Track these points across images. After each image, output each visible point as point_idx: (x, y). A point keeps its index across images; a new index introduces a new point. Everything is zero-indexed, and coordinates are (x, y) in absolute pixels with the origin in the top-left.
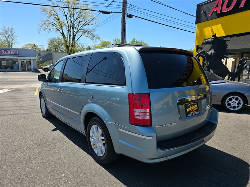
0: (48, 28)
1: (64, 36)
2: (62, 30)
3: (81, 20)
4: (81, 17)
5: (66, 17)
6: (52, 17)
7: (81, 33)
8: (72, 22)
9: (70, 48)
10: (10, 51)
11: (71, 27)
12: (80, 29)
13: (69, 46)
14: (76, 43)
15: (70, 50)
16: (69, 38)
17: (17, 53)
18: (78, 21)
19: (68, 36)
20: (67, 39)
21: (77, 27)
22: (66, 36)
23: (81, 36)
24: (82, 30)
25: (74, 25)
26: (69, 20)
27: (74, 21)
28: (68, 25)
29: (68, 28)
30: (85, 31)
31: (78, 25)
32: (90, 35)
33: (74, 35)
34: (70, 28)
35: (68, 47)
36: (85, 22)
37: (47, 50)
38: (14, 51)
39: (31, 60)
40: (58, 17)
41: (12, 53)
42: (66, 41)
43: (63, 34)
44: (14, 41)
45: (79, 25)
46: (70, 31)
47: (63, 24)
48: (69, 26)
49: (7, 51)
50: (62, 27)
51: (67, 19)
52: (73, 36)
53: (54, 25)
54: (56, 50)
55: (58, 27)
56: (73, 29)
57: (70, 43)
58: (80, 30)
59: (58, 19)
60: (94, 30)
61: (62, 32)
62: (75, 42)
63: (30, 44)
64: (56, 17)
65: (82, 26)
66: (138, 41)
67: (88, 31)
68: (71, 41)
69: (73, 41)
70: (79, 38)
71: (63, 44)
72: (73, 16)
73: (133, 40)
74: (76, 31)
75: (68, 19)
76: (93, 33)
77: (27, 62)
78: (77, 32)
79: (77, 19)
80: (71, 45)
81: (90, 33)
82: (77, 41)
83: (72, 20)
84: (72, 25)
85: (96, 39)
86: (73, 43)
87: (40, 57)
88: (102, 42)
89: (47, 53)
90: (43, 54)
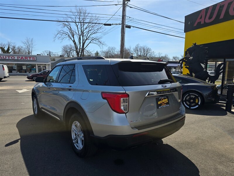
0: (62, 37)
1: (75, 44)
2: (74, 38)
3: (90, 29)
4: (90, 27)
5: (77, 27)
6: (66, 27)
7: (90, 41)
8: (83, 31)
9: (80, 53)
10: (30, 58)
11: (81, 35)
12: (89, 37)
15: (79, 56)
17: (35, 59)
18: (87, 30)
19: (79, 44)
20: (77, 46)
21: (87, 35)
22: (77, 44)
23: (90, 43)
24: (91, 38)
25: (84, 33)
26: (80, 30)
27: (84, 30)
29: (78, 36)
30: (93, 38)
31: (87, 33)
33: (84, 42)
36: (93, 30)
37: (61, 56)
38: (33, 58)
39: (46, 65)
40: (70, 27)
41: (31, 59)
42: (77, 48)
43: (74, 41)
44: (33, 49)
45: (88, 34)
46: (81, 39)
47: (75, 33)
48: (80, 35)
49: (27, 58)
50: (73, 36)
51: (78, 28)
52: (83, 44)
53: (67, 34)
54: (68, 55)
55: (71, 36)
56: (83, 37)
58: (89, 38)
59: (70, 29)
60: (101, 38)
61: (73, 40)
62: (84, 48)
64: (69, 27)
65: (91, 35)
66: (141, 46)
67: (96, 38)
68: (81, 47)
70: (88, 44)
71: (74, 50)
72: (83, 26)
73: (137, 45)
74: (85, 39)
76: (100, 40)
77: (43, 67)
78: (87, 39)
79: (86, 28)
80: (81, 51)
81: (98, 41)
82: (86, 47)
83: (82, 30)
84: (82, 34)
85: (103, 45)
86: (83, 49)
87: (55, 62)
88: (109, 48)
89: (61, 58)
90: (57, 59)
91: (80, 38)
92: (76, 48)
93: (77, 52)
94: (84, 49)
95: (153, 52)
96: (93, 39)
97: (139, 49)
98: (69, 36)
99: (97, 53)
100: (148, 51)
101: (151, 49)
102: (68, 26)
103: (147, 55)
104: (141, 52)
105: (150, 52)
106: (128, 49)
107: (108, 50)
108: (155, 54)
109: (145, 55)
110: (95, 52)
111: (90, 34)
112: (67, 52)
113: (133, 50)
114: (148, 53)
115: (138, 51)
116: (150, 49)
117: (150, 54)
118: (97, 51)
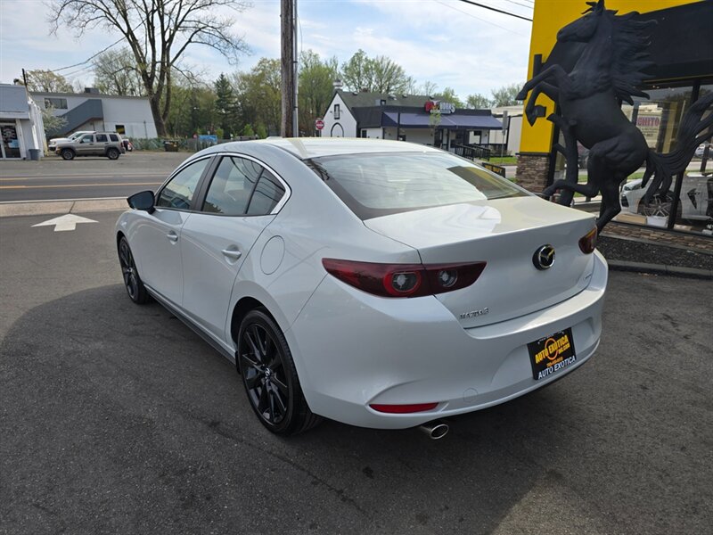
0: (82, 15)
1: (134, 43)
2: (127, 23)
9: (156, 82)
11: (153, 11)
12: (183, 20)
13: (153, 76)
14: (175, 64)
15: (155, 90)
16: (150, 48)
19: (149, 43)
20: (144, 53)
21: (176, 12)
22: (142, 44)
23: (190, 41)
24: (193, 24)
25: (163, 5)
28: (146, 8)
29: (144, 15)
30: (201, 26)
31: (178, 6)
32: (218, 39)
33: (167, 38)
34: (150, 17)
35: (148, 80)
37: (87, 90)
39: (14, 121)
42: (141, 59)
43: (129, 34)
45: (180, 8)
46: (153, 28)
48: (149, 10)
50: (125, 12)
52: (164, 43)
53: (101, 5)
54: (119, 89)
56: (162, 19)
57: (154, 66)
58: (183, 23)
60: (228, 24)
61: (126, 31)
62: (171, 60)
63: (40, 72)
65: (189, 11)
66: (371, 58)
67: (210, 24)
69: (163, 57)
70: (184, 48)
71: (133, 69)
73: (357, 54)
74: (172, 26)
76: (228, 31)
78: (177, 27)
80: (157, 73)
81: (217, 34)
82: (176, 58)
84: (158, 8)
85: (237, 51)
86: (166, 65)
87: (65, 111)
88: (261, 63)
89: (85, 99)
90: (72, 104)
91: (150, 25)
92: (139, 61)
93: (144, 74)
94: (169, 65)
95: (409, 79)
96: (200, 30)
97: (362, 68)
98: (109, 14)
99: (223, 83)
100: (394, 76)
101: (403, 69)
103: (388, 90)
104: (371, 79)
105: (399, 79)
106: (328, 68)
107: (261, 71)
108: (416, 86)
109: (383, 91)
110: (217, 78)
111: (187, 7)
112: (112, 75)
113: (342, 72)
114: (393, 84)
115: (359, 74)
116: (399, 69)
117: (398, 86)
118: (222, 76)
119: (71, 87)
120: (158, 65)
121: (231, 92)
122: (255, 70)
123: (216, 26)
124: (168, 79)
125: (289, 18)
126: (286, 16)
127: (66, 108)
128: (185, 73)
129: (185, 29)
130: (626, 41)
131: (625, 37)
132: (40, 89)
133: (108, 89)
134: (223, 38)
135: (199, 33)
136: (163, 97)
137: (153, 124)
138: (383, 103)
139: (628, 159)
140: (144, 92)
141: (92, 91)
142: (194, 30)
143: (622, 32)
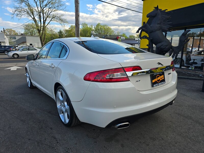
0: (20, 13)
1: (35, 21)
2: (33, 15)
3: (50, 7)
5: (36, 4)
6: (24, 3)
8: (42, 8)
9: (41, 32)
12: (49, 15)
13: (41, 30)
14: (47, 27)
15: (41, 34)
16: (40, 22)
20: (38, 24)
22: (37, 21)
23: (51, 20)
25: (44, 11)
27: (44, 7)
28: (39, 11)
29: (38, 13)
34: (40, 13)
35: (39, 31)
37: (22, 34)
42: (37, 26)
43: (34, 18)
45: (48, 11)
47: (34, 10)
50: (33, 12)
52: (44, 21)
53: (26, 11)
56: (43, 14)
57: (41, 27)
59: (29, 6)
60: (62, 16)
63: (8, 29)
65: (51, 12)
67: (57, 16)
68: (42, 25)
69: (43, 25)
70: (49, 22)
71: (35, 28)
72: (43, 2)
74: (46, 16)
75: (38, 6)
79: (46, 5)
80: (42, 29)
81: (59, 18)
82: (47, 25)
83: (42, 6)
84: (42, 11)
85: (64, 23)
87: (15, 40)
88: (71, 26)
89: (21, 37)
90: (17, 38)
91: (40, 16)
93: (38, 30)
94: (45, 27)
96: (54, 17)
97: (99, 28)
98: (28, 13)
99: (60, 32)
100: (108, 30)
102: (27, 3)
107: (71, 29)
110: (58, 31)
112: (29, 30)
118: (60, 30)
119: (17, 33)
120: (42, 27)
121: (63, 35)
122: (69, 29)
123: (59, 16)
124: (45, 31)
125: (77, 13)
126: (76, 12)
127: (16, 39)
128: (50, 29)
129: (50, 17)
130: (164, 17)
131: (164, 16)
132: (8, 34)
133: (28, 34)
134: (60, 20)
135: (54, 18)
136: (43, 36)
137: (41, 43)
138: (105, 37)
139: (166, 48)
140: (38, 35)
141: (23, 34)
142: (52, 17)
143: (163, 15)
